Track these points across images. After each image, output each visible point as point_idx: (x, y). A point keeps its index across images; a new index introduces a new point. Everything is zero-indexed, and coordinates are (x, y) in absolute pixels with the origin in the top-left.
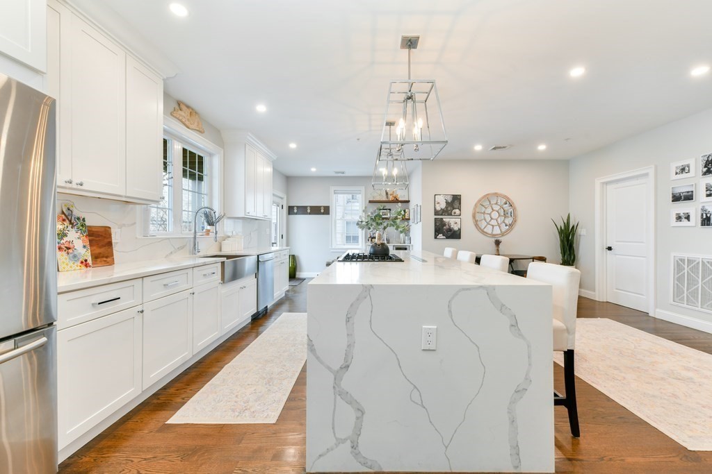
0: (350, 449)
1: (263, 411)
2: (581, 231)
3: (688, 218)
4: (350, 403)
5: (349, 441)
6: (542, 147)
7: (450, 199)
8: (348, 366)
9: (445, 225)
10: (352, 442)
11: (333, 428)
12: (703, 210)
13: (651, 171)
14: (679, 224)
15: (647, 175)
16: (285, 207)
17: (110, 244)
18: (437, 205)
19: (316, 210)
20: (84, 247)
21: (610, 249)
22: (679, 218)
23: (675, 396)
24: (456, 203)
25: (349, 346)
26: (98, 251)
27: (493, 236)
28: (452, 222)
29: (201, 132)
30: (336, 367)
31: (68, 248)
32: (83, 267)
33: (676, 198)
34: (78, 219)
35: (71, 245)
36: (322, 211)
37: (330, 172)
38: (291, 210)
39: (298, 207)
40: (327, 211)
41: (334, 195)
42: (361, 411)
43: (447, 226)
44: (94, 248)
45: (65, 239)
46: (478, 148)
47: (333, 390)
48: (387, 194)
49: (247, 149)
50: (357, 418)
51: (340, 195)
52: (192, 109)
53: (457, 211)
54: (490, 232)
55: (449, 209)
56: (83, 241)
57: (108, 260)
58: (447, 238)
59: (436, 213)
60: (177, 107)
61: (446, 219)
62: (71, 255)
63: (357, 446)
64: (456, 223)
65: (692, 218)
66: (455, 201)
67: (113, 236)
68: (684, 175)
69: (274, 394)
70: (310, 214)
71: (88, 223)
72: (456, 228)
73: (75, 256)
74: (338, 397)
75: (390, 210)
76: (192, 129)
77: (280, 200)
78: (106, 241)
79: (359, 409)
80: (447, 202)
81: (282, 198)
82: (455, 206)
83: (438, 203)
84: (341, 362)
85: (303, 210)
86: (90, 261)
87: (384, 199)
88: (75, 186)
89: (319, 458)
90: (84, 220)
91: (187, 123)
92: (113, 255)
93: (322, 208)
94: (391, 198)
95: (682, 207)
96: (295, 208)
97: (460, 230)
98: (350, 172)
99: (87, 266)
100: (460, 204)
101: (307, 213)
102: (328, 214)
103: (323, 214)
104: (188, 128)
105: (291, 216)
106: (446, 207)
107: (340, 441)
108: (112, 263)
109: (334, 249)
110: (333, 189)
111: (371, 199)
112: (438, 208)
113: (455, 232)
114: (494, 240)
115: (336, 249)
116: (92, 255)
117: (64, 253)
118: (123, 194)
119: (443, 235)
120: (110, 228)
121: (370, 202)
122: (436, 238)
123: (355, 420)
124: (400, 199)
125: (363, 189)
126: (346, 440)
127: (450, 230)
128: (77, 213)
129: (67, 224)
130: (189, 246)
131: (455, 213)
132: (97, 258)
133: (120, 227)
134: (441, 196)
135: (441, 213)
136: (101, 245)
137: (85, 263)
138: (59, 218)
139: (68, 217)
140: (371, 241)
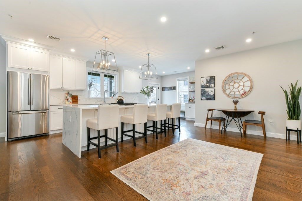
6: (249, 40)
7: (208, 79)
9: (206, 92)
16: (160, 88)
17: (78, 99)
18: (202, 83)
19: (171, 89)
20: (71, 99)
24: (212, 81)
26: (74, 100)
27: (234, 98)
28: (210, 91)
36: (173, 89)
38: (163, 89)
39: (165, 88)
40: (175, 88)
41: (178, 82)
45: (67, 98)
46: (207, 51)
53: (213, 85)
54: (232, 96)
58: (207, 99)
59: (202, 87)
61: (207, 90)
64: (212, 91)
66: (212, 79)
70: (169, 90)
71: (72, 95)
72: (212, 94)
73: (69, 101)
80: (207, 81)
81: (158, 85)
82: (212, 83)
83: (203, 82)
86: (72, 102)
88: (63, 88)
92: (78, 101)
93: (173, 87)
97: (214, 95)
100: (214, 81)
102: (175, 90)
105: (163, 91)
106: (207, 83)
108: (78, 103)
110: (177, 79)
112: (203, 84)
113: (212, 96)
117: (67, 100)
119: (205, 98)
120: (78, 96)
121: (190, 83)
122: (201, 99)
125: (188, 77)
127: (209, 95)
128: (70, 93)
129: (68, 95)
130: (103, 101)
131: (211, 86)
132: (74, 102)
133: (81, 96)
134: (204, 78)
135: (204, 87)
136: (75, 99)
137: (71, 102)
138: (66, 94)
139: (68, 94)
140: (190, 101)
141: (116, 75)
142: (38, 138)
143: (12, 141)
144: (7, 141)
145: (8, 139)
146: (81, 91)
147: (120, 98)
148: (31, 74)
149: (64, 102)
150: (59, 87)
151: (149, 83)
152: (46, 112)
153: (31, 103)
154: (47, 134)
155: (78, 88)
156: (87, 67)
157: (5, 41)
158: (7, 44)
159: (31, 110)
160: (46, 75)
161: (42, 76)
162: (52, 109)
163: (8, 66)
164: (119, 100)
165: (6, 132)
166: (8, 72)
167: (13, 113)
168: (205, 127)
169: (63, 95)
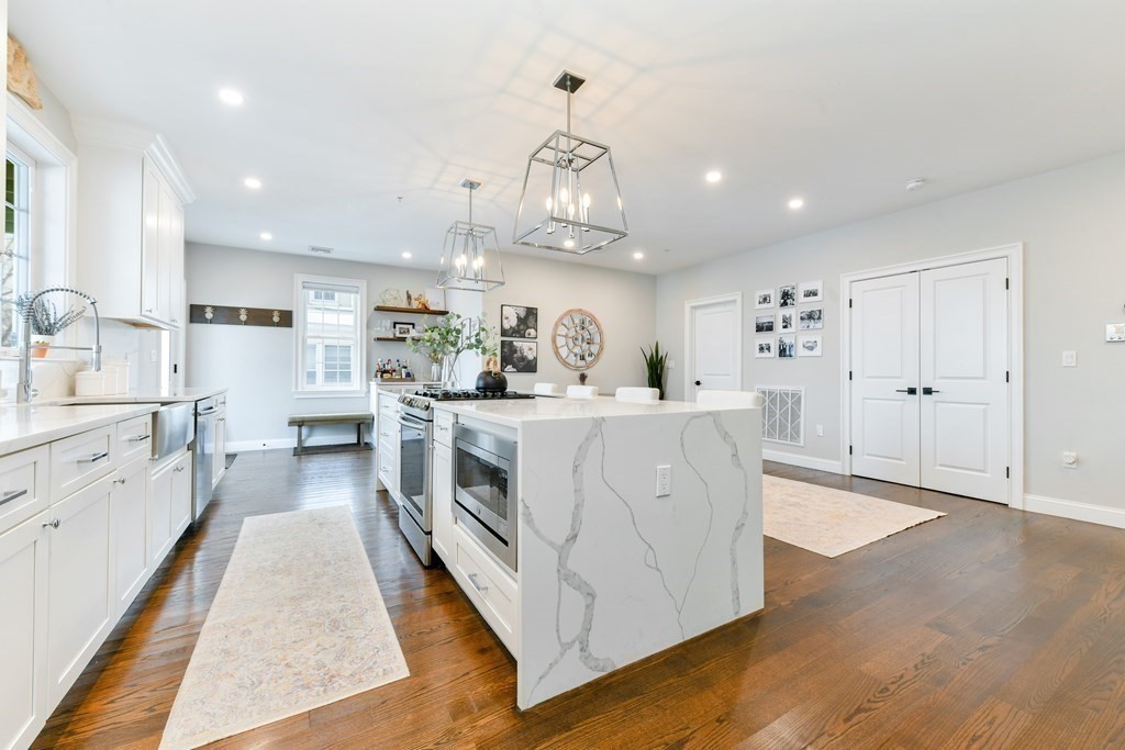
0: (579, 653)
1: (370, 668)
2: (670, 364)
3: (769, 349)
4: (578, 588)
5: (577, 643)
6: (638, 256)
7: (522, 315)
8: (576, 536)
9: (516, 351)
10: (581, 643)
11: (558, 631)
12: (781, 341)
13: (739, 299)
14: (762, 355)
15: (734, 301)
18: (505, 322)
19: (260, 317)
21: (698, 383)
22: (761, 349)
23: (797, 519)
24: (531, 319)
25: (577, 507)
27: (577, 368)
28: (523, 346)
29: (33, 105)
30: (561, 541)
33: (760, 328)
36: (276, 319)
37: (301, 246)
38: (196, 313)
39: (215, 308)
40: (286, 319)
41: (303, 292)
42: (591, 595)
43: (519, 353)
46: (569, 244)
47: (556, 575)
48: (409, 297)
49: (146, 172)
50: (587, 607)
52: (21, 46)
53: (532, 331)
54: (573, 363)
55: (522, 327)
58: (518, 371)
59: (504, 333)
61: (518, 343)
63: (587, 646)
64: (531, 349)
65: (772, 349)
66: (529, 317)
68: (765, 305)
69: (366, 641)
70: (246, 323)
72: (531, 357)
74: (564, 584)
75: (413, 324)
76: (15, 93)
79: (589, 594)
80: (519, 318)
82: (530, 325)
83: (507, 318)
84: (567, 532)
85: (228, 315)
87: (404, 305)
89: (539, 683)
93: (275, 314)
94: (415, 305)
95: (765, 338)
96: (208, 310)
97: (535, 359)
98: (342, 250)
100: (536, 321)
101: (239, 322)
102: (291, 326)
103: (278, 325)
105: (198, 327)
106: (518, 325)
107: (566, 647)
109: (302, 393)
110: (300, 278)
111: (382, 305)
112: (507, 326)
113: (529, 361)
114: (578, 374)
115: (307, 393)
121: (378, 309)
123: (584, 610)
124: (432, 308)
125: (363, 285)
126: (574, 642)
127: (523, 358)
131: (529, 334)
134: (511, 308)
135: (510, 333)
140: (382, 376)
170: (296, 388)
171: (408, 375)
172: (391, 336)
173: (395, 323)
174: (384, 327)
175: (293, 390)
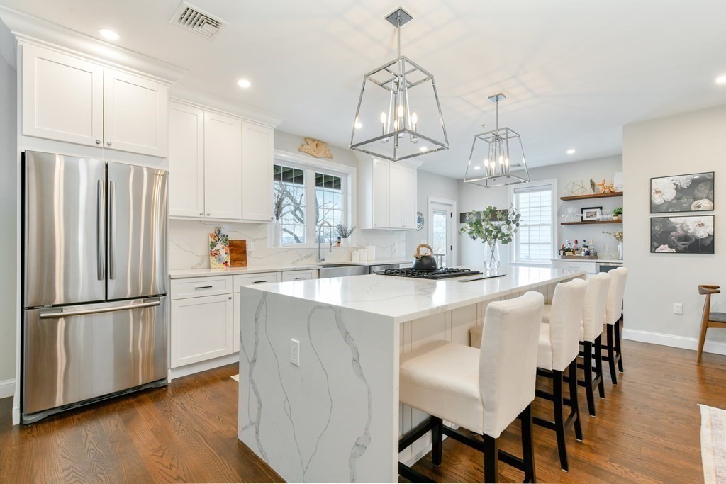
7: (686, 183)
8: (255, 361)
9: (674, 229)
10: (256, 428)
16: (455, 215)
17: (245, 252)
18: (656, 195)
20: (226, 254)
24: (702, 189)
25: (256, 343)
26: (235, 256)
29: (330, 157)
30: (250, 359)
31: (216, 254)
32: (224, 266)
34: (224, 236)
35: (218, 253)
38: (463, 218)
39: (470, 213)
41: (514, 195)
43: (679, 231)
44: (234, 254)
45: (215, 248)
48: (593, 184)
51: (522, 195)
52: (318, 141)
53: (705, 204)
55: (684, 200)
56: (226, 250)
57: (243, 263)
58: (678, 252)
59: (654, 209)
60: (304, 143)
61: (677, 219)
62: (217, 259)
64: (703, 225)
66: (702, 185)
67: (247, 247)
71: (230, 238)
72: (702, 234)
73: (220, 259)
75: (601, 208)
76: (320, 157)
77: (449, 207)
78: (242, 250)
79: (259, 401)
80: (679, 189)
81: (451, 205)
82: (700, 195)
83: (659, 192)
86: (229, 263)
87: (589, 192)
88: (206, 216)
90: (227, 236)
91: (313, 153)
92: (246, 260)
94: (601, 190)
96: (467, 215)
97: (711, 236)
99: (227, 265)
100: (713, 189)
104: (315, 157)
106: (677, 198)
107: (251, 423)
108: (246, 266)
110: (512, 187)
112: (658, 200)
113: (700, 240)
116: (231, 259)
117: (214, 257)
118: (240, 218)
119: (671, 247)
120: (245, 241)
121: (566, 199)
122: (653, 251)
125: (554, 182)
127: (685, 238)
128: (223, 232)
129: (217, 239)
130: (316, 255)
131: (699, 207)
132: (235, 261)
133: (254, 240)
134: (665, 180)
135: (664, 208)
136: (238, 252)
137: (225, 264)
138: (211, 235)
139: (217, 235)
140: (564, 254)
141: (346, 175)
142: (132, 400)
143: (37, 423)
144: (18, 423)
145: (24, 418)
146: (255, 225)
147: (424, 252)
148: (107, 165)
149: (205, 264)
150: (193, 212)
151: (430, 199)
152: (158, 302)
153: (106, 270)
154: (162, 383)
155: (250, 215)
156: (274, 148)
157: (13, 32)
158: (22, 46)
159: (107, 300)
160: (161, 168)
161: (145, 173)
162: (176, 290)
163: (24, 133)
164: (423, 257)
165: (15, 377)
166: (23, 154)
167: (42, 315)
168: (696, 348)
169: (201, 240)
170: (510, 261)
171: (588, 253)
172: (579, 220)
173: (583, 209)
174: (572, 213)
175: (509, 262)
